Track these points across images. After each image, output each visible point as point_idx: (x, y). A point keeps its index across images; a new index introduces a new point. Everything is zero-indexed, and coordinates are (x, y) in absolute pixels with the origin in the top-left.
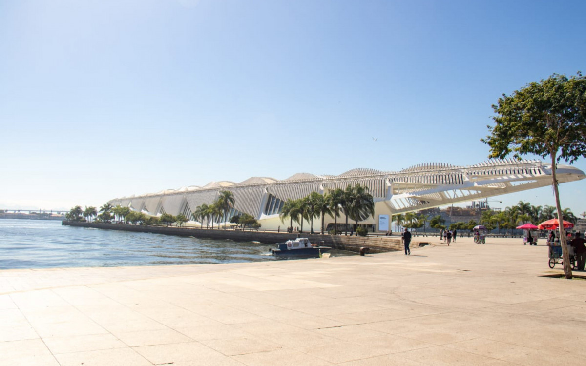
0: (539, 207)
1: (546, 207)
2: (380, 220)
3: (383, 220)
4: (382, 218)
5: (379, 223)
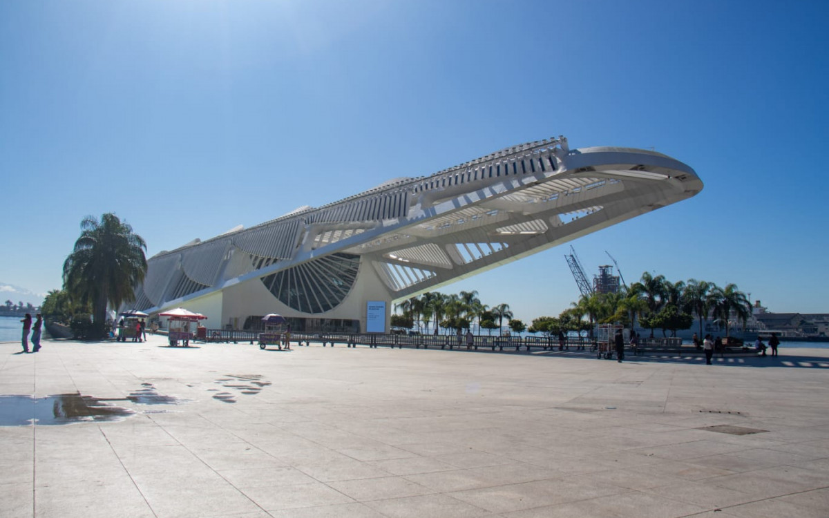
0: (680, 284)
1: (691, 283)
2: (369, 311)
3: (375, 312)
4: (373, 308)
5: (366, 318)
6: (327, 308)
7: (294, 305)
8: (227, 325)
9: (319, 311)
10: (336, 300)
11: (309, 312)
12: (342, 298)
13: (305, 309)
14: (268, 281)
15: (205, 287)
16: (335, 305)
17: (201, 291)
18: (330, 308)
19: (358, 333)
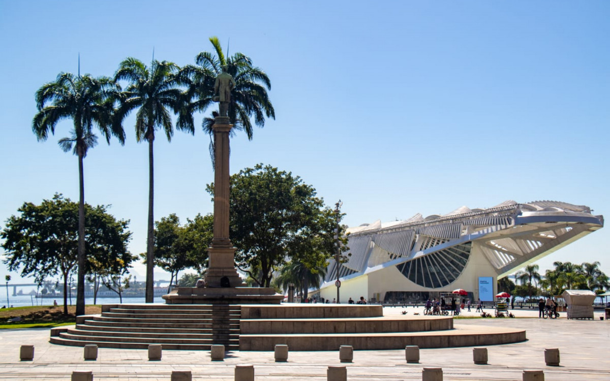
2: (480, 285)
3: (484, 285)
4: (483, 282)
5: (478, 290)
6: (445, 283)
7: (420, 283)
8: (372, 299)
9: (439, 286)
10: (453, 277)
11: (431, 287)
12: (457, 276)
13: (429, 285)
14: (400, 267)
15: (355, 272)
16: (451, 281)
17: (352, 275)
18: (448, 284)
19: (473, 302)
